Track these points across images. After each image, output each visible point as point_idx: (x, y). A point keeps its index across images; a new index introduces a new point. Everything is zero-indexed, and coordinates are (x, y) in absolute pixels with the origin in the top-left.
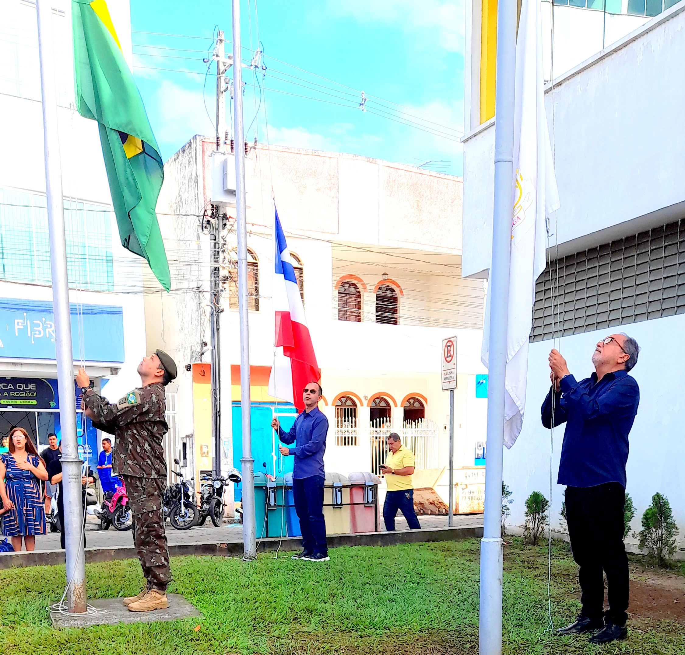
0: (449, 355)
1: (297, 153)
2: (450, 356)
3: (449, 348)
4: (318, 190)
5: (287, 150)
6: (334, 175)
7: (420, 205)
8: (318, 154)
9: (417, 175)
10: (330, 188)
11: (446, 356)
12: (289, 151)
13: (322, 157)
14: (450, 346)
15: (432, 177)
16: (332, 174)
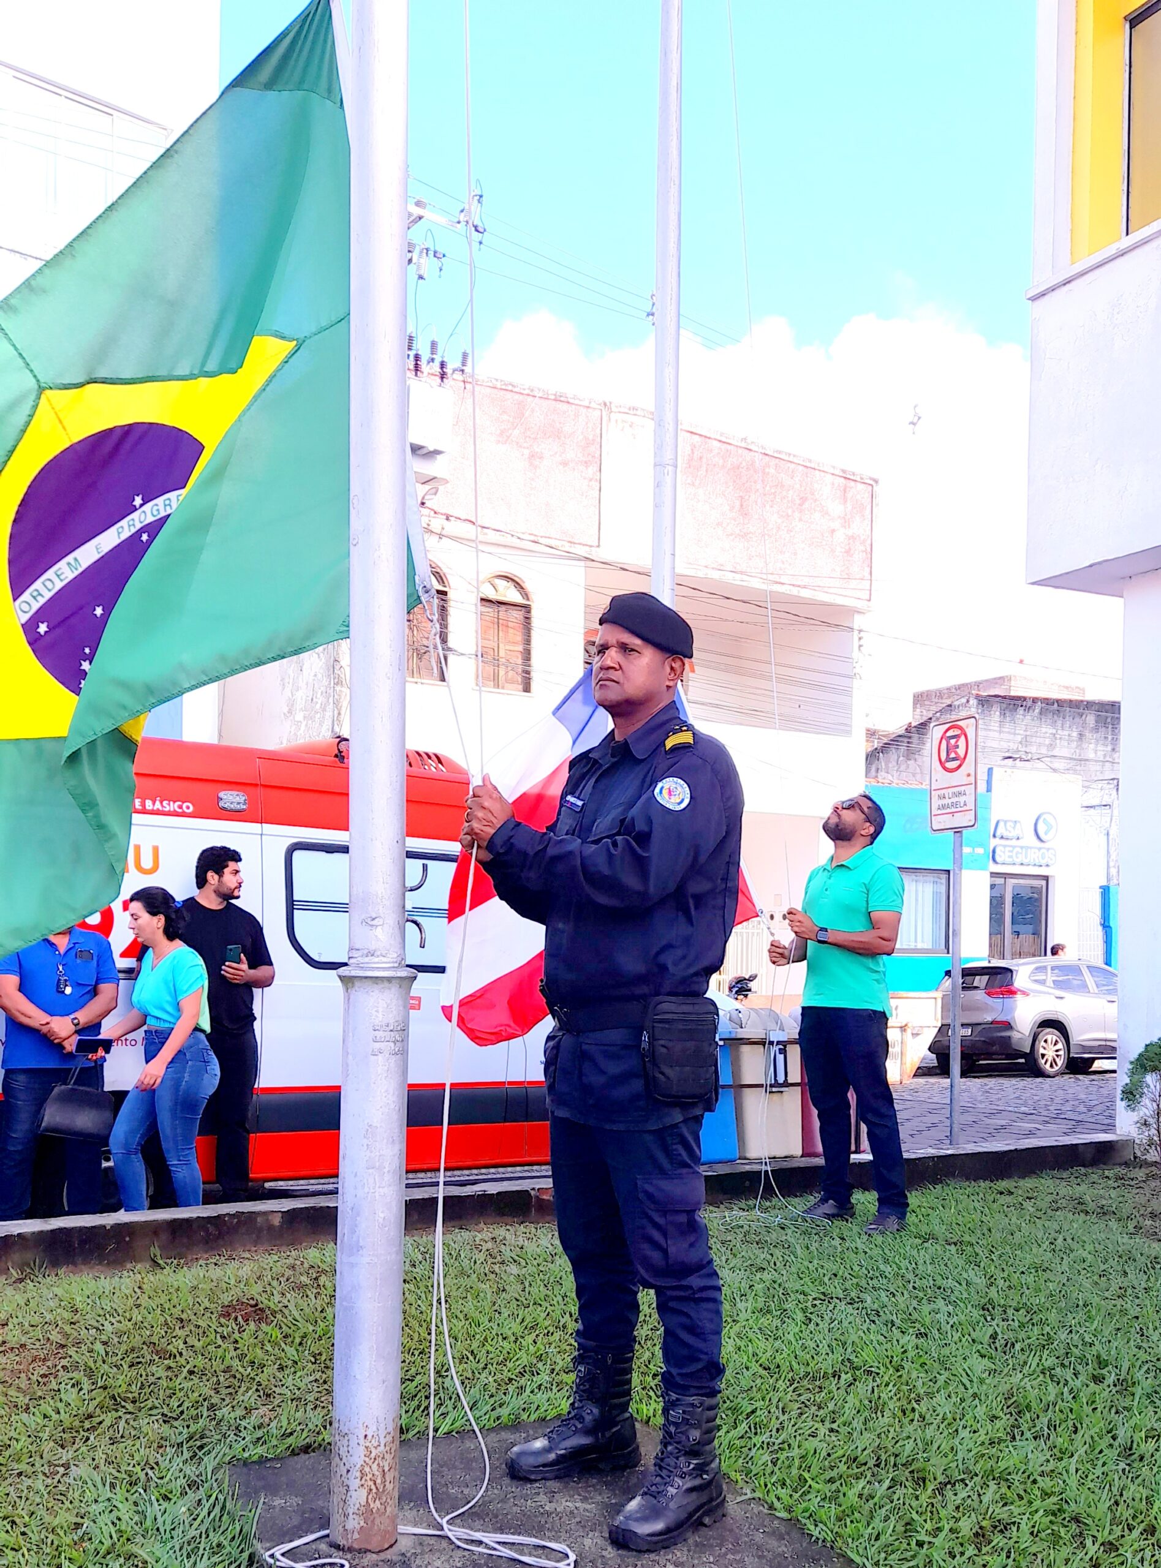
0: (953, 755)
1: (528, 395)
2: (954, 759)
3: (953, 741)
4: (565, 464)
6: (593, 440)
7: (744, 504)
8: (565, 400)
9: (740, 451)
10: (586, 462)
11: (944, 760)
13: (573, 406)
14: (956, 737)
15: (767, 457)
16: (591, 437)
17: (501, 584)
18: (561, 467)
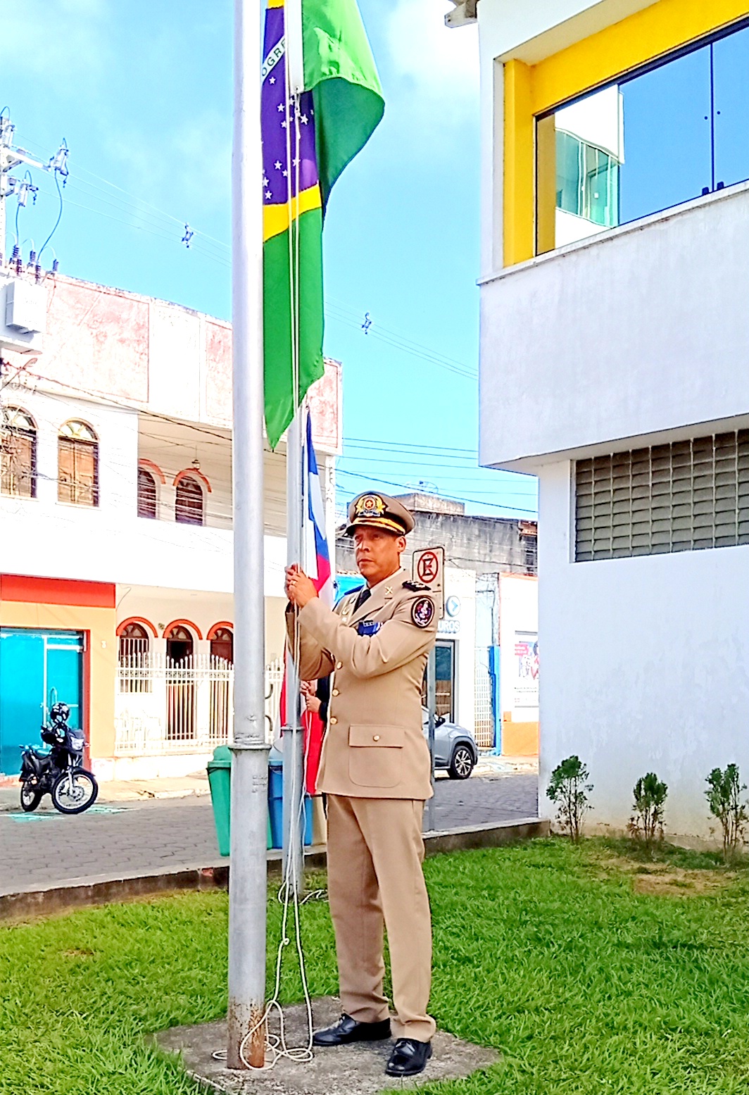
0: (428, 572)
2: (428, 574)
3: (427, 563)
5: (82, 284)
8: (123, 296)
10: (138, 341)
11: (421, 574)
12: (86, 286)
13: (128, 300)
14: (431, 560)
16: (142, 324)
17: (76, 427)
18: (120, 343)
